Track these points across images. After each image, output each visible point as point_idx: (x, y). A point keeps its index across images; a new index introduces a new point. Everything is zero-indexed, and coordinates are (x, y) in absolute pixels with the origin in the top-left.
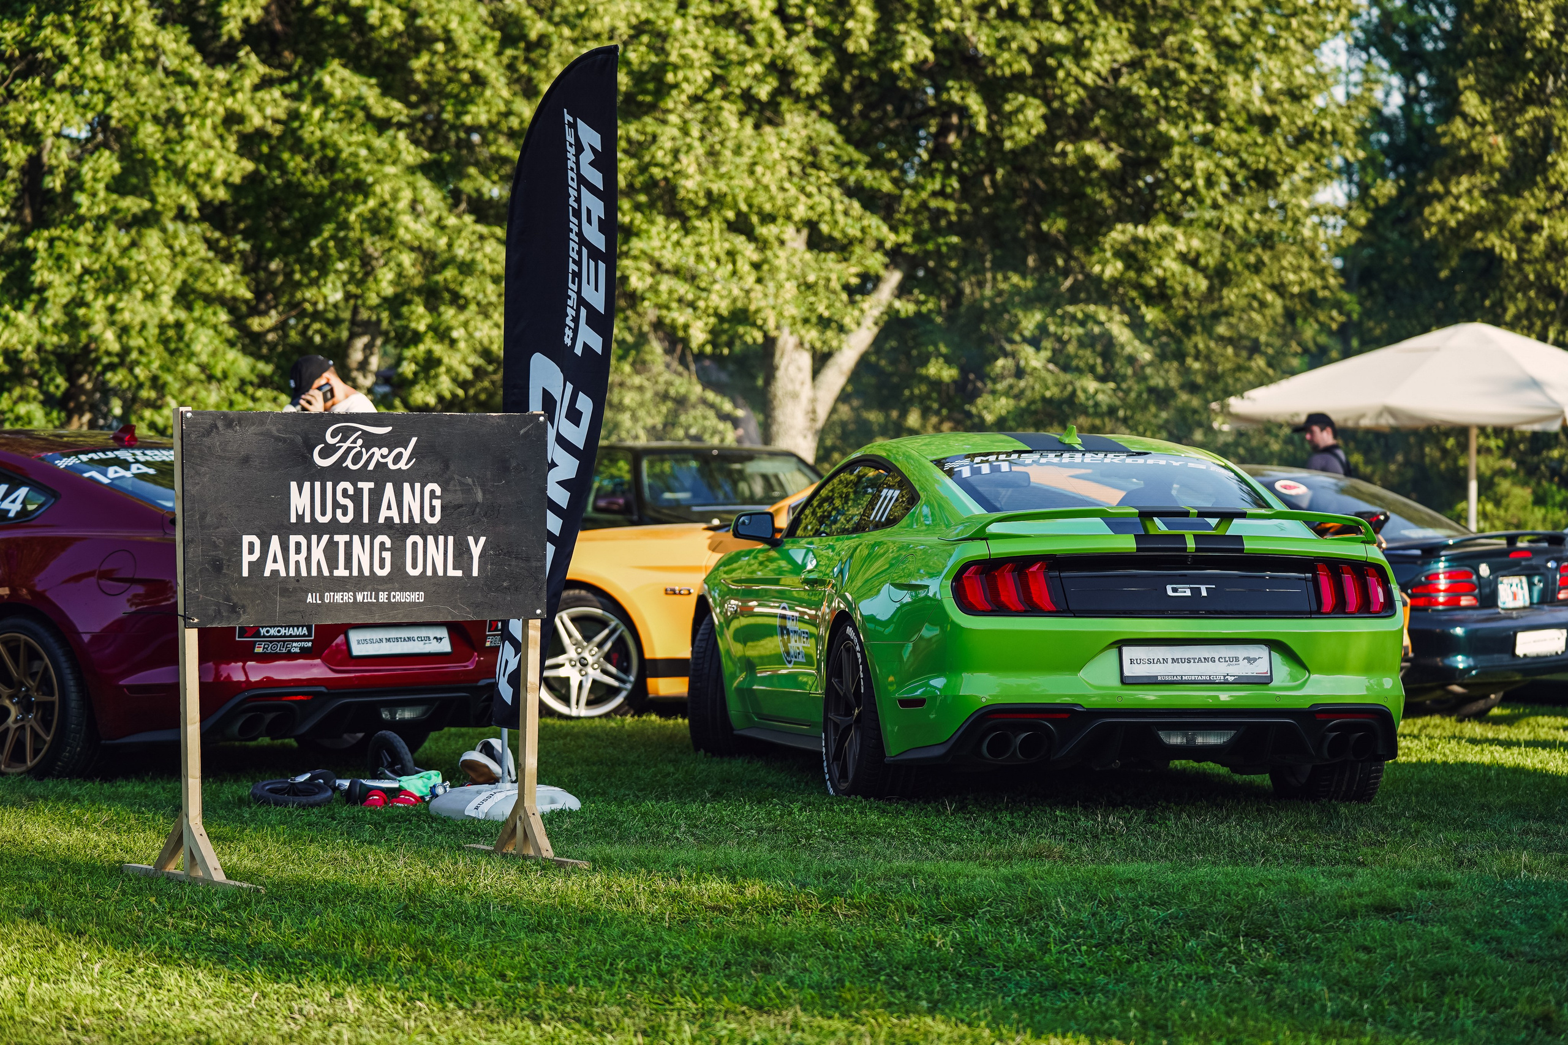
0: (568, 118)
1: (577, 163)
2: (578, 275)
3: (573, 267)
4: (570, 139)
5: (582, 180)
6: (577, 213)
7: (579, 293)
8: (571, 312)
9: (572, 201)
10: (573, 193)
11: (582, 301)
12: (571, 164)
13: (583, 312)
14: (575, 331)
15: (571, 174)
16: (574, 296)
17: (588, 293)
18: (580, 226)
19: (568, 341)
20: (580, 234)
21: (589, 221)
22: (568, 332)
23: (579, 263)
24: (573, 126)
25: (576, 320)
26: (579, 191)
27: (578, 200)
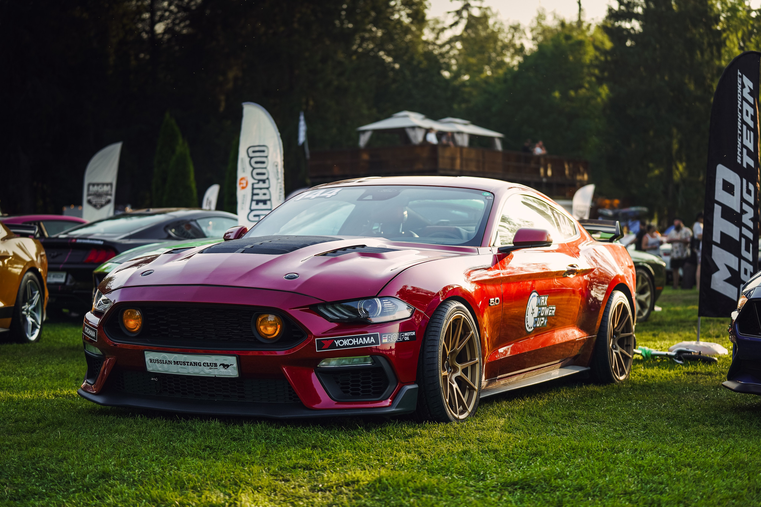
0: (739, 73)
1: (742, 92)
2: (742, 135)
3: (739, 132)
4: (739, 81)
5: (743, 99)
6: (741, 111)
7: (742, 142)
8: (739, 150)
9: (739, 106)
10: (739, 103)
11: (743, 146)
12: (739, 91)
13: (745, 151)
14: (742, 158)
15: (739, 95)
16: (740, 143)
17: (747, 143)
18: (742, 116)
19: (739, 161)
20: (742, 119)
21: (747, 115)
22: (739, 158)
23: (742, 131)
24: (741, 77)
25: (742, 153)
26: (742, 102)
27: (742, 106)
